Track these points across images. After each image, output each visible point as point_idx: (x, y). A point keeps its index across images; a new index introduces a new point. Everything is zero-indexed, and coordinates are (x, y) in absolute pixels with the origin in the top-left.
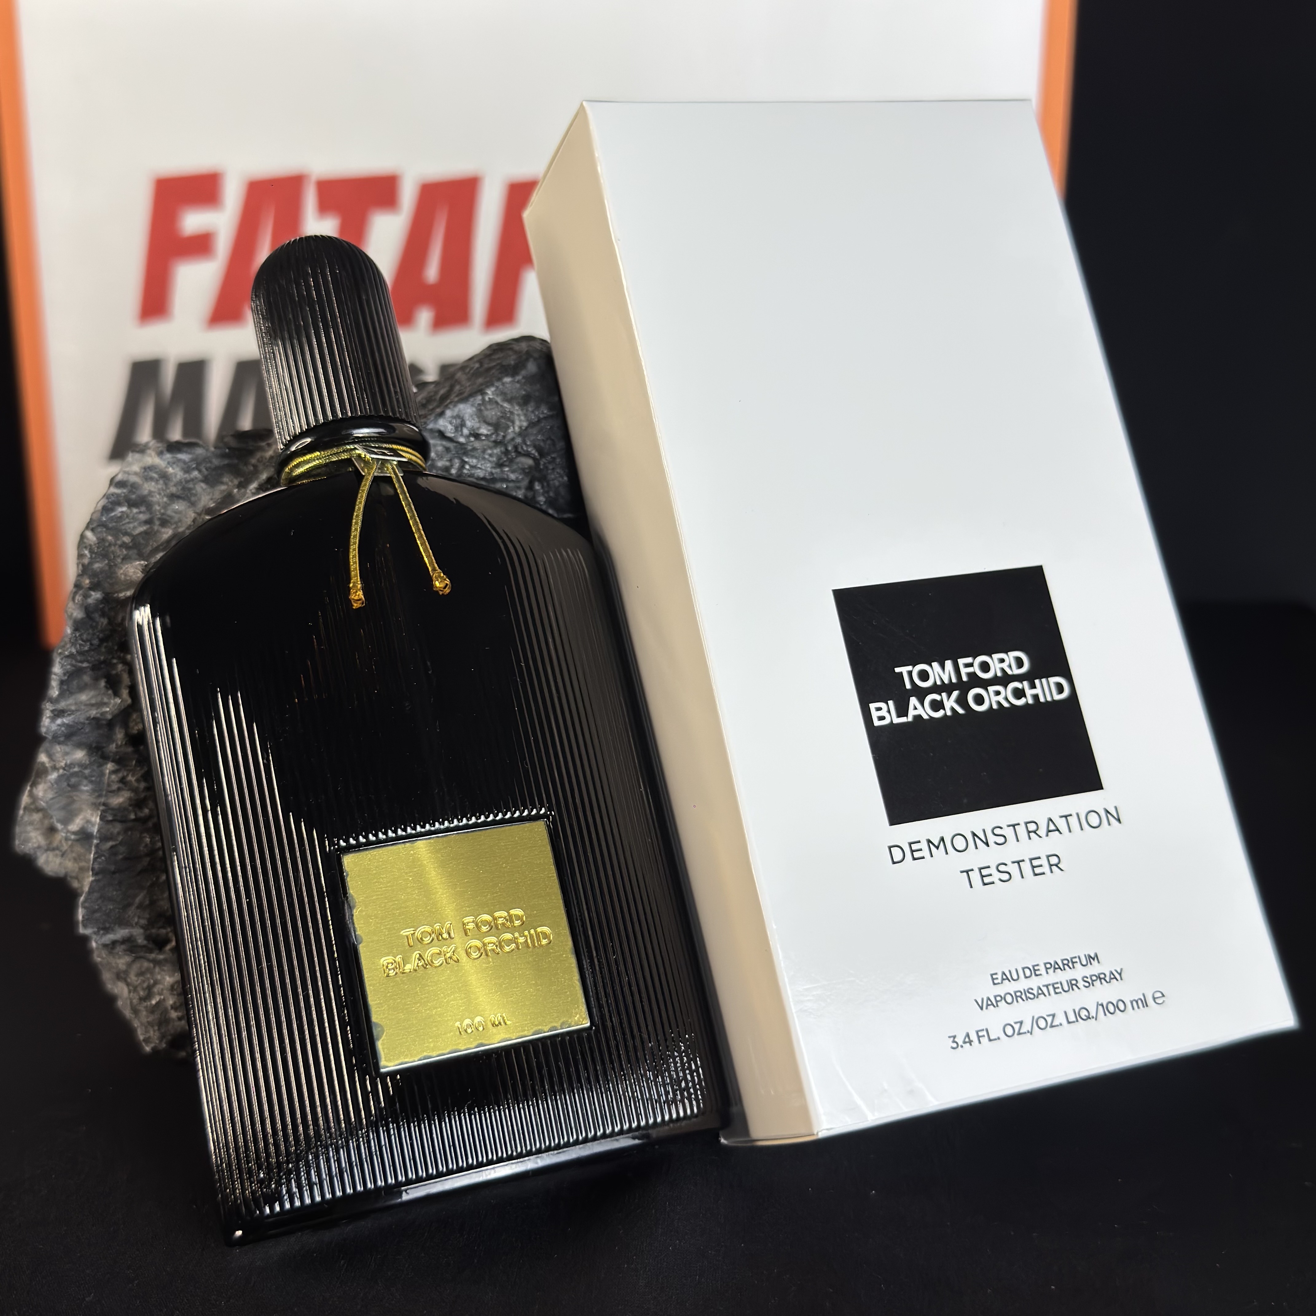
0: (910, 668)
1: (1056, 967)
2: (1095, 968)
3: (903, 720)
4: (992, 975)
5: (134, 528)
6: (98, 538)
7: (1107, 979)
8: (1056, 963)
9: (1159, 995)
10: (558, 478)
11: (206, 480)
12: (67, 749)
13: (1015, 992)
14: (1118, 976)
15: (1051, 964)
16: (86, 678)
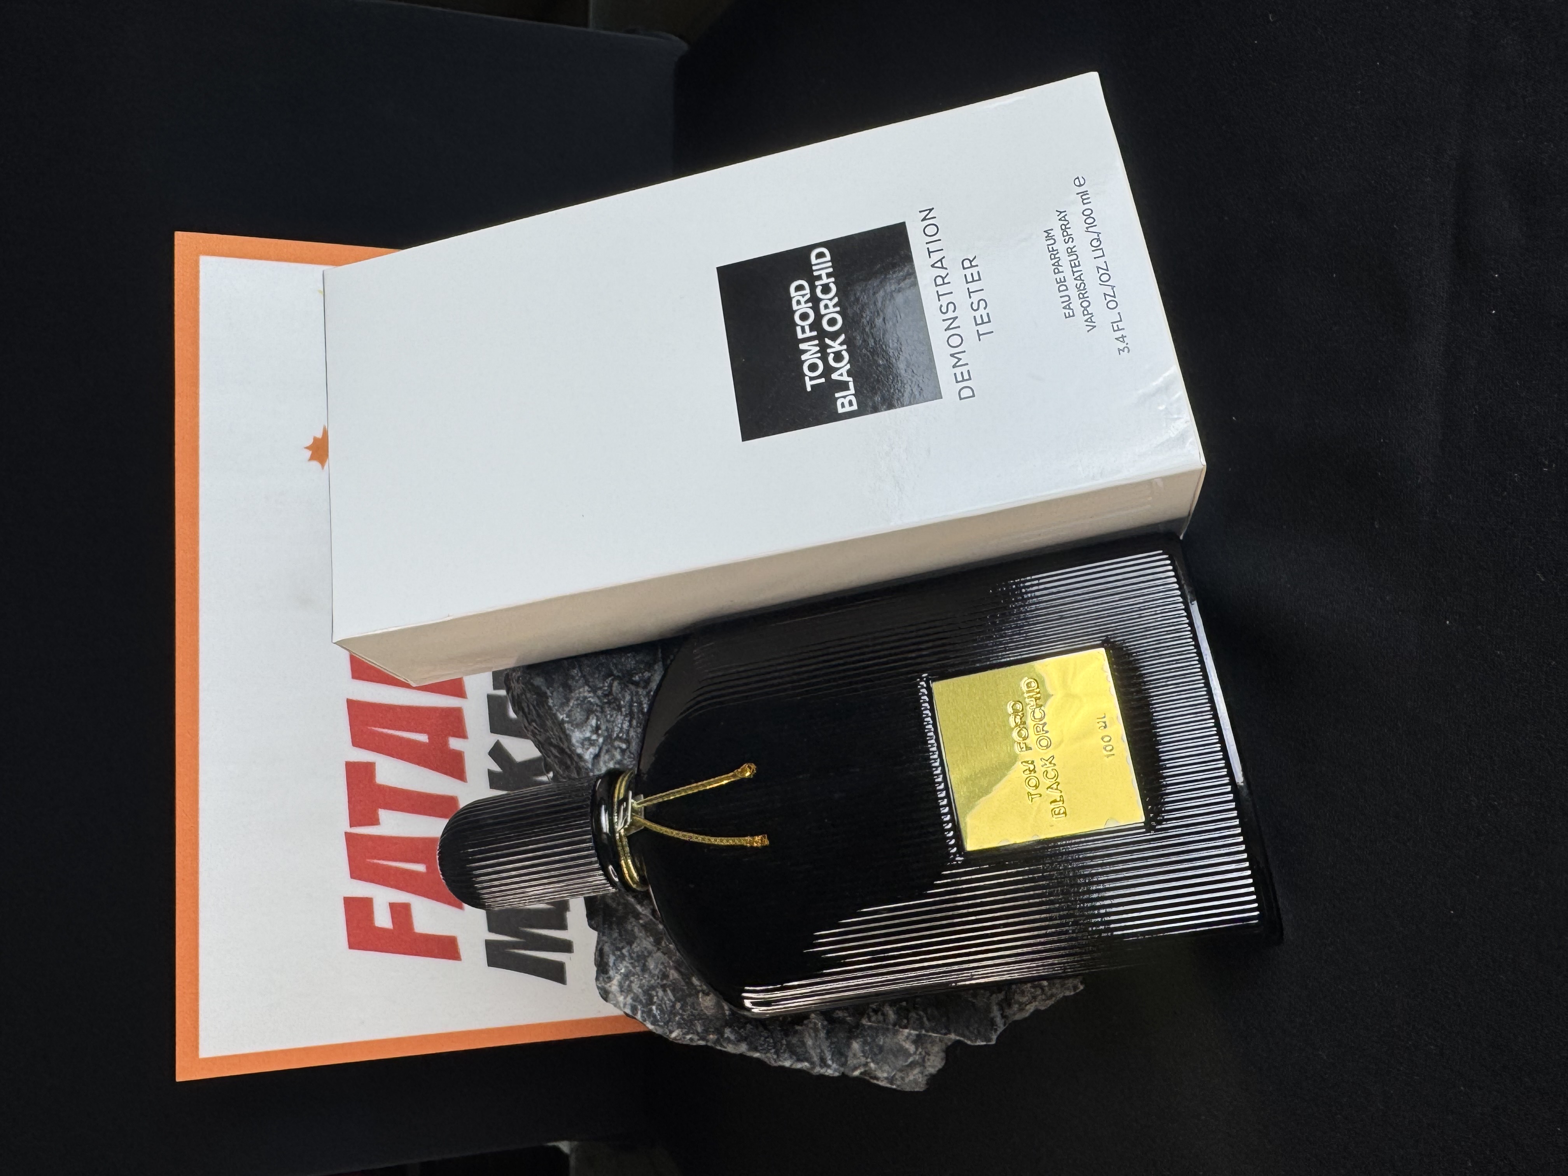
0: (807, 379)
1: (1057, 265)
2: (1057, 233)
3: (851, 385)
4: (1066, 317)
5: (669, 1000)
6: (678, 1028)
7: (1066, 223)
8: (1053, 265)
9: (1077, 182)
10: (630, 662)
11: (630, 943)
12: (850, 1054)
13: (1080, 298)
14: (1063, 214)
15: (1055, 269)
16: (794, 1040)
